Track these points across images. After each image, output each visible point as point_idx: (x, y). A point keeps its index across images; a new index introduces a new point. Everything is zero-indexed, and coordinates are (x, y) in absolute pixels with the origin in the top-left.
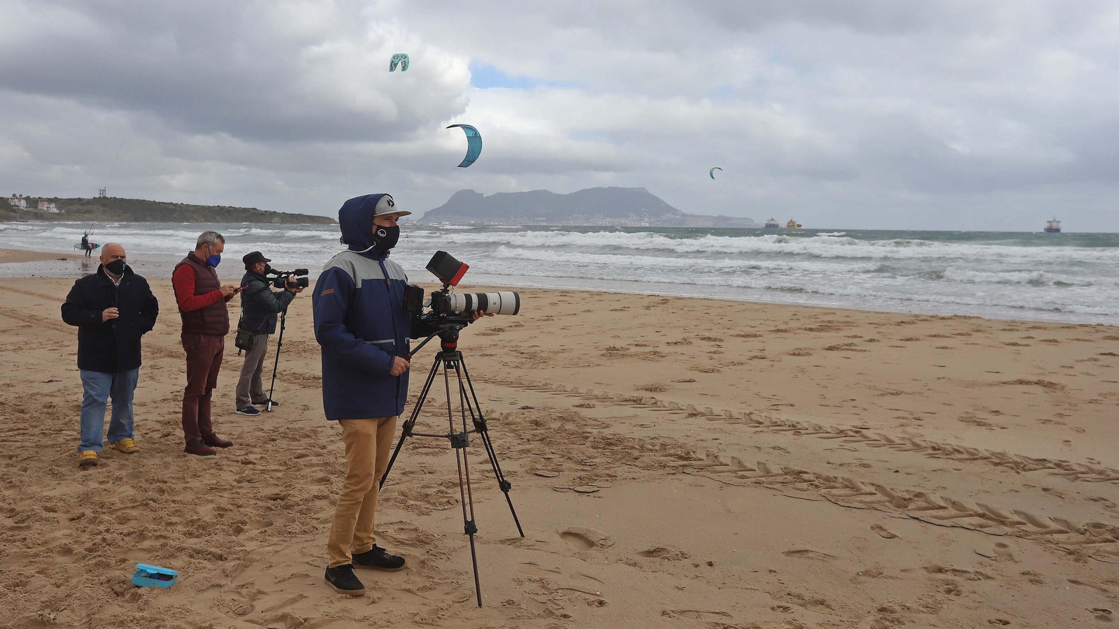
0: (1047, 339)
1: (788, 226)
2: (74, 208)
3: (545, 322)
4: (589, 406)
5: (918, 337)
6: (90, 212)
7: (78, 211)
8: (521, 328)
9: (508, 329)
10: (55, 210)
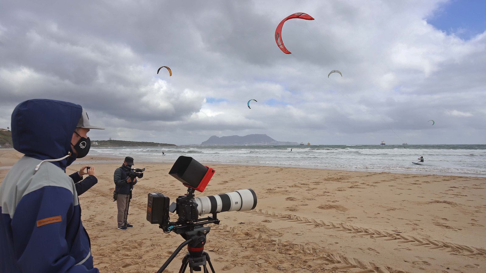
0: (425, 181)
1: (308, 144)
2: (103, 143)
3: (242, 178)
4: (269, 222)
5: (378, 181)
6: (107, 144)
7: (104, 144)
8: (234, 181)
9: (229, 181)
10: (97, 144)
